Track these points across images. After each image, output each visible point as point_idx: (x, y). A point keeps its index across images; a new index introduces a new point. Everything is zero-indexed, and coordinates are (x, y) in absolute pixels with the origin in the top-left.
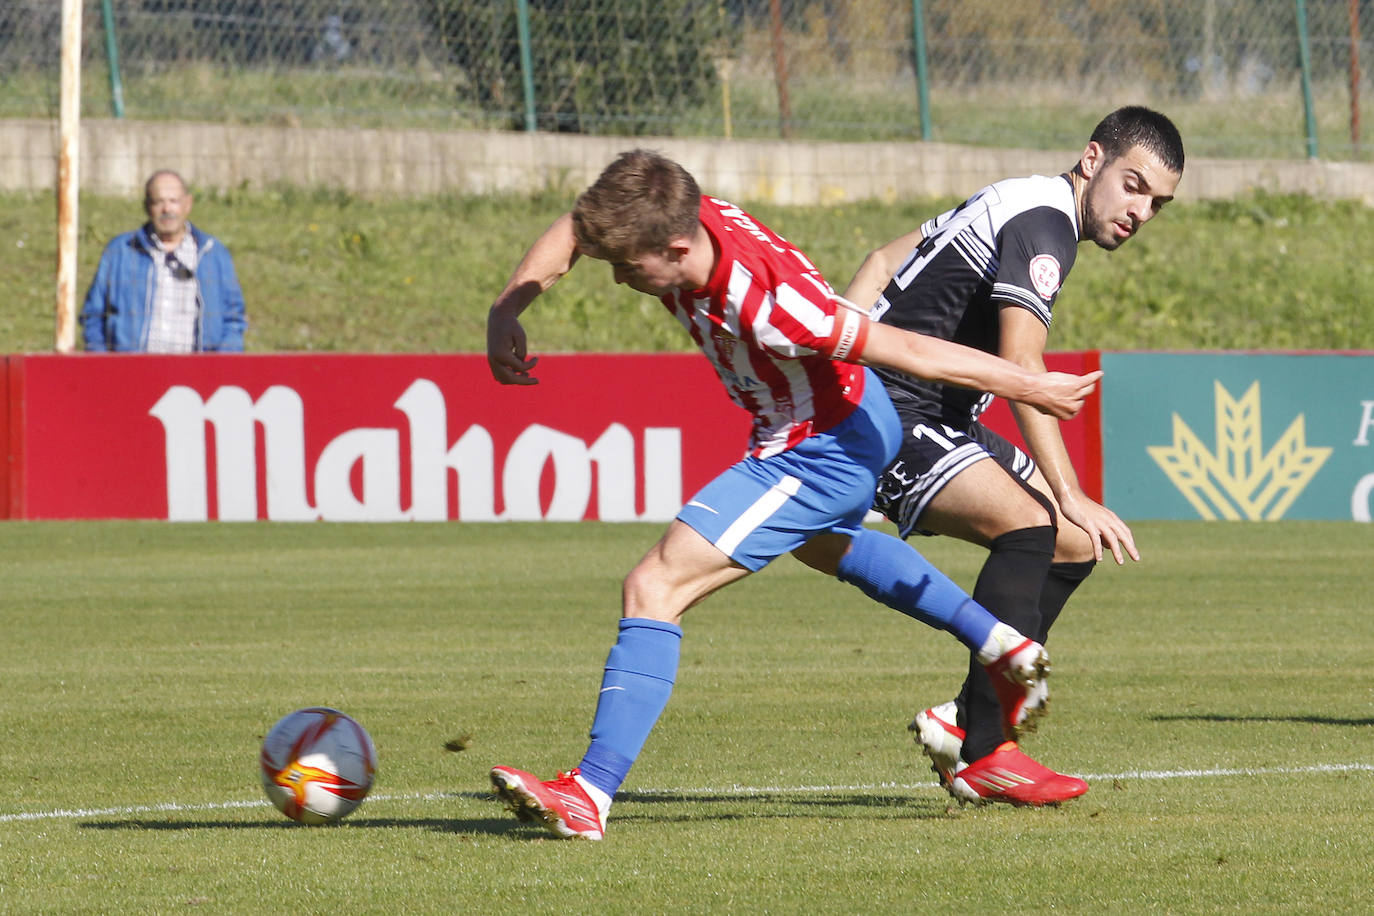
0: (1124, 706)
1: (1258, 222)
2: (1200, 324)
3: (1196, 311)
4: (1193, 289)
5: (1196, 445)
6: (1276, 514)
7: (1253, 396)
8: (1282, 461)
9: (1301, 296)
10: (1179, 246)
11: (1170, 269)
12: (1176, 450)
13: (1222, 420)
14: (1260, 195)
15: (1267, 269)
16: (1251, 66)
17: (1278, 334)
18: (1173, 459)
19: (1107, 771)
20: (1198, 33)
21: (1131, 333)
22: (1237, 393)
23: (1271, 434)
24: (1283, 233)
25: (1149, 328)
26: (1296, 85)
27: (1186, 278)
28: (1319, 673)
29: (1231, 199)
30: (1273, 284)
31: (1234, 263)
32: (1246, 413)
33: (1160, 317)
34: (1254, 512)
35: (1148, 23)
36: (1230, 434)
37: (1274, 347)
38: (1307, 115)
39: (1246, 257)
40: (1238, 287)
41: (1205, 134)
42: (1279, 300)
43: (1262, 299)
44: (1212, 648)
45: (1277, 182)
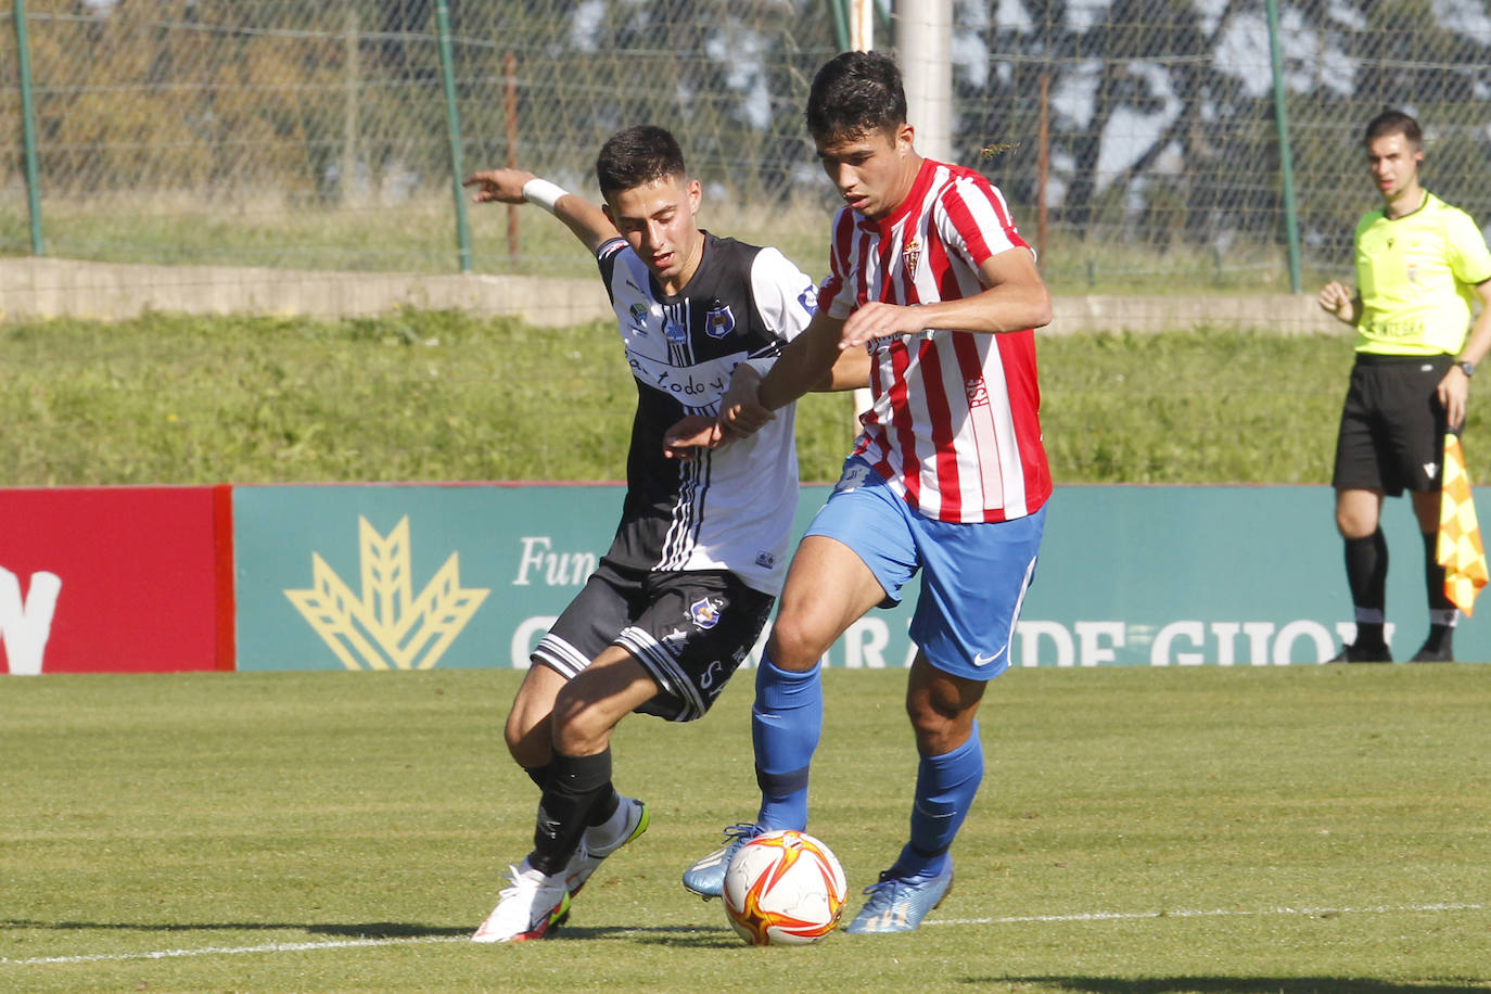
0: (260, 872)
1: (406, 342)
2: (342, 454)
3: (337, 441)
4: (334, 416)
5: (339, 587)
6: (428, 663)
7: (401, 532)
8: (434, 604)
9: (454, 422)
10: (319, 369)
11: (308, 394)
12: (317, 593)
13: (367, 559)
14: (409, 312)
15: (416, 394)
16: (396, 175)
17: (427, 466)
18: (313, 603)
19: (241, 944)
20: (338, 134)
21: (266, 466)
22: (384, 530)
23: (422, 575)
24: (433, 354)
25: (286, 459)
26: (448, 191)
27: (326, 405)
28: (476, 834)
29: (375, 317)
30: (423, 410)
31: (380, 389)
32: (395, 551)
33: (298, 448)
34: (403, 661)
35: (284, 129)
36: (376, 574)
37: (425, 479)
38: (459, 226)
39: (393, 380)
40: (384, 414)
41: (347, 245)
42: (429, 427)
43: (411, 426)
44: (358, 808)
45: (427, 298)
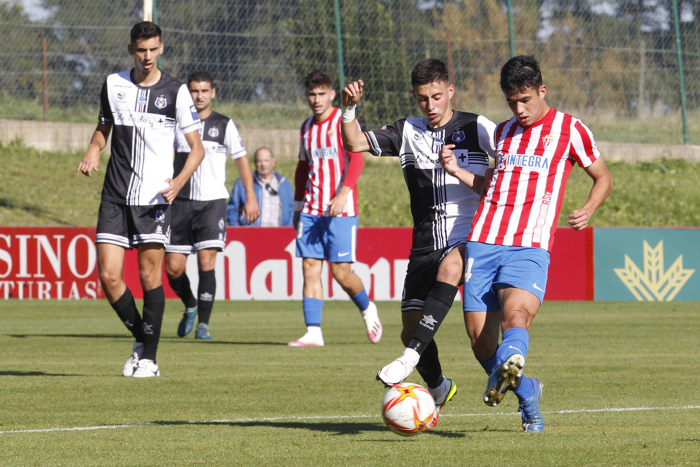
0: (603, 380)
1: (663, 171)
2: (638, 215)
3: (635, 210)
4: (634, 201)
5: (635, 268)
6: (670, 298)
7: (660, 247)
8: (673, 275)
9: (681, 203)
10: (628, 182)
11: (624, 192)
12: (626, 270)
13: (646, 258)
14: (664, 160)
15: (666, 192)
16: (660, 106)
17: (671, 221)
18: (625, 274)
19: (595, 408)
20: (637, 89)
21: (606, 220)
22: (653, 246)
23: (667, 265)
24: (674, 176)
25: (615, 217)
26: (680, 112)
27: (631, 196)
28: (688, 366)
29: (650, 161)
30: (669, 198)
31: (652, 190)
32: (657, 254)
33: (620, 213)
34: (660, 297)
35: (616, 87)
36: (650, 263)
37: (669, 225)
38: (684, 126)
39: (657, 187)
40: (654, 200)
41: (640, 133)
42: (671, 205)
43: (664, 205)
44: (642, 355)
45: (671, 154)
